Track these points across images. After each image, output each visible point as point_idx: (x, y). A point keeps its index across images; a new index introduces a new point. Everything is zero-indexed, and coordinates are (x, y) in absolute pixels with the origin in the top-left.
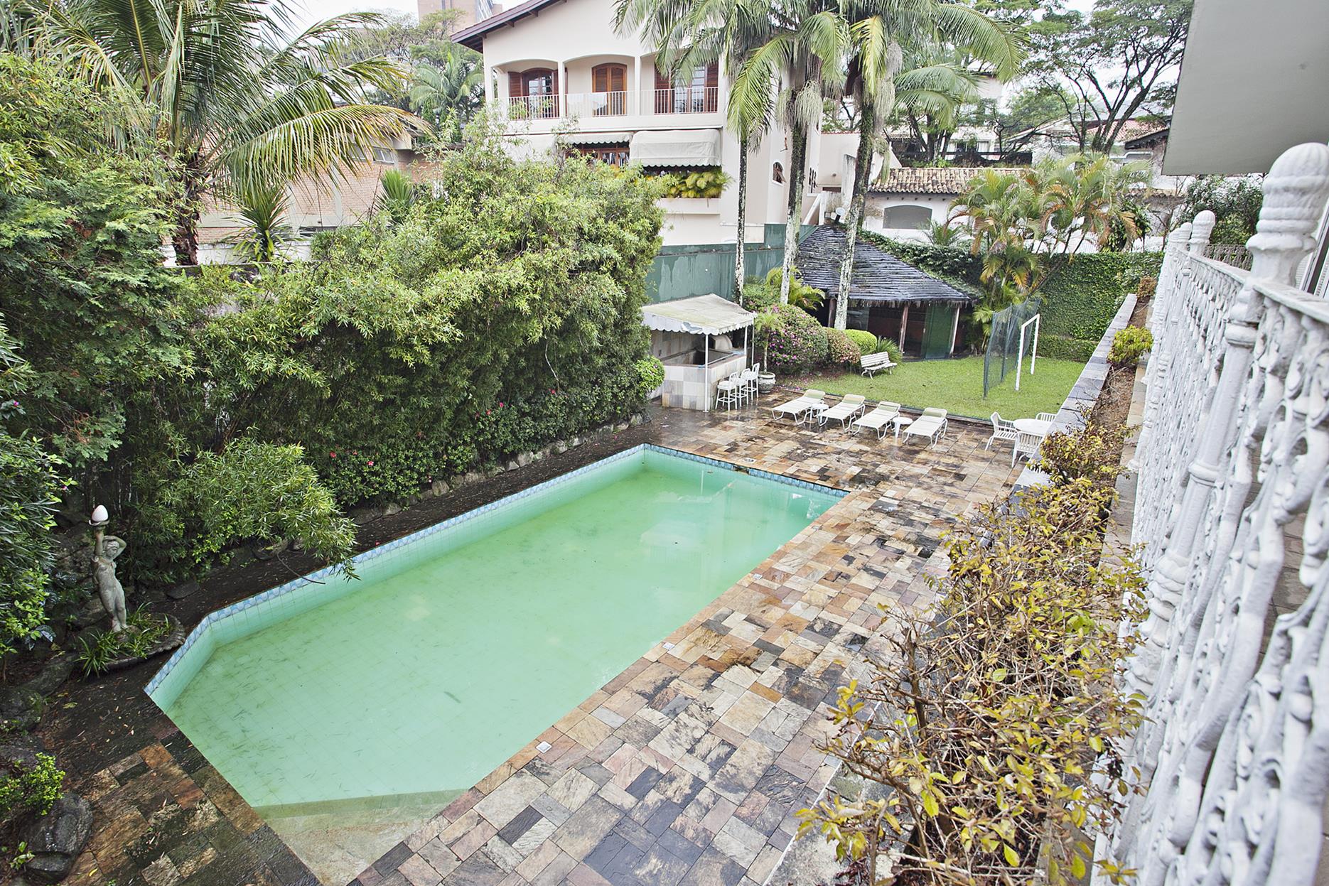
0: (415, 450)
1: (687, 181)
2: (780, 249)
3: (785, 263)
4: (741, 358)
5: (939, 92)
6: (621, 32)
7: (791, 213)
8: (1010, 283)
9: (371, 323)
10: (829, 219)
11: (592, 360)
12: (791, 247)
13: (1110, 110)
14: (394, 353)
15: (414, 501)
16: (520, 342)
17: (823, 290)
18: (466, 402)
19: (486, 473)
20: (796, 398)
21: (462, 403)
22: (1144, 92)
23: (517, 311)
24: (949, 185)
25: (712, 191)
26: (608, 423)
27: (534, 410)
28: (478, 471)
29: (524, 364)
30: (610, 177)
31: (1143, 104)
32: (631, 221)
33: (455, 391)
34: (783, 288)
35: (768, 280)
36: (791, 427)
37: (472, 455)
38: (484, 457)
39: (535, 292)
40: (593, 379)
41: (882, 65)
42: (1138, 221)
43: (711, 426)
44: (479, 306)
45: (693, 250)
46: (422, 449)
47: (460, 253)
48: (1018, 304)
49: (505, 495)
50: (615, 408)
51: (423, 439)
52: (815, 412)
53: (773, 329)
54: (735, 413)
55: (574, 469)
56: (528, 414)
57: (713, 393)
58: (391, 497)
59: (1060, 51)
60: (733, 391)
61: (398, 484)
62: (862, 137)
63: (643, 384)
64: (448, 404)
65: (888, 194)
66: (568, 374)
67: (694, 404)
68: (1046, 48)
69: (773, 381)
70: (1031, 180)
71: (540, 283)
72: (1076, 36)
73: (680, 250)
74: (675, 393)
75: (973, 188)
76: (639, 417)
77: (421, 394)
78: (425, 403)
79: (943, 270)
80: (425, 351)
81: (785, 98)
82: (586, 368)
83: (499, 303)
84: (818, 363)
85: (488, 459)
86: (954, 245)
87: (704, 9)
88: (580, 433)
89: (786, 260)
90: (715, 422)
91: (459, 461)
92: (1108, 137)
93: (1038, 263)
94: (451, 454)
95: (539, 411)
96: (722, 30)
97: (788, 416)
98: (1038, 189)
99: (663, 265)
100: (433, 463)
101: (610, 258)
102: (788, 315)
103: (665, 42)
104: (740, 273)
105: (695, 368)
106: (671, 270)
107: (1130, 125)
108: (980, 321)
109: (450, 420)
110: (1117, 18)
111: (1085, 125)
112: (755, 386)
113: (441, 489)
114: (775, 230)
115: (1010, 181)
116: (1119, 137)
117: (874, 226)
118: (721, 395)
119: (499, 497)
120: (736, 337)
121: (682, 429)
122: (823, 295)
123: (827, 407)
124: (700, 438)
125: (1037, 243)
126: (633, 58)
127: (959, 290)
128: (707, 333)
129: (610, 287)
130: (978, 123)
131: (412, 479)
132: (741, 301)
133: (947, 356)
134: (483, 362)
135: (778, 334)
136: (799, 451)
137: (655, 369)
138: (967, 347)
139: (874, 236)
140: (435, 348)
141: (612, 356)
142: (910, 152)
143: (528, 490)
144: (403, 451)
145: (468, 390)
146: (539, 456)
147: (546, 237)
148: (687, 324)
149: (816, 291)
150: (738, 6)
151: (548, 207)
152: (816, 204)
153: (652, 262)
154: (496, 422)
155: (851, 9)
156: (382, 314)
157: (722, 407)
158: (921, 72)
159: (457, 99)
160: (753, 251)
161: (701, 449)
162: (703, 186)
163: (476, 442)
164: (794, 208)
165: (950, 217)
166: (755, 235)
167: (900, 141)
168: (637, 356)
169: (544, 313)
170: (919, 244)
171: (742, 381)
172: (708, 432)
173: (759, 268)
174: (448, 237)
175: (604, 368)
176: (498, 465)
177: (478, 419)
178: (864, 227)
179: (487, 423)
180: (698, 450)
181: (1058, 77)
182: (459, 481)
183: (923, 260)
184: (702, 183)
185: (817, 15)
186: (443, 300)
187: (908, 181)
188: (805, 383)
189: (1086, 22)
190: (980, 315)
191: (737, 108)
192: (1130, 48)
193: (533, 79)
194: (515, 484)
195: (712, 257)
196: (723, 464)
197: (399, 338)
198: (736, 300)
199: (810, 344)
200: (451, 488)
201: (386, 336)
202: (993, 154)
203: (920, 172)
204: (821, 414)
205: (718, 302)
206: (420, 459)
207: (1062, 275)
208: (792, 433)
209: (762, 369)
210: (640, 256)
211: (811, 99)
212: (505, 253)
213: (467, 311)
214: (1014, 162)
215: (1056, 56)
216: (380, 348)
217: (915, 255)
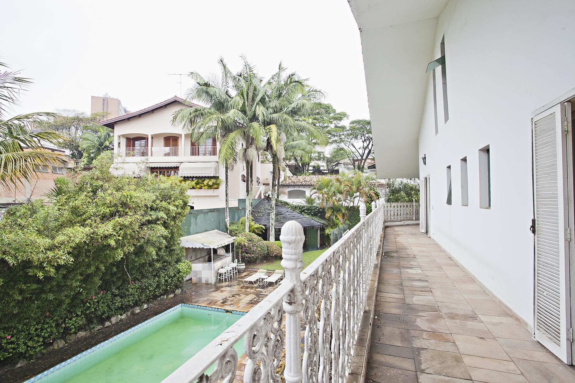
0: (43, 324)
1: (204, 182)
2: (244, 209)
3: (246, 215)
4: (229, 257)
5: (302, 150)
6: (174, 125)
7: (247, 195)
8: (336, 218)
9: (16, 257)
10: (265, 196)
11: (154, 265)
12: (249, 208)
13: (361, 156)
14: (31, 272)
15: (39, 355)
16: (111, 261)
17: (264, 225)
18: (79, 293)
19: (91, 331)
20: (255, 273)
21: (77, 294)
22: (370, 151)
23: (109, 245)
24: (311, 182)
25: (215, 186)
26: (163, 295)
27: (121, 293)
28: (86, 330)
29: (115, 270)
30: (165, 182)
31: (371, 154)
32: (173, 201)
33: (72, 289)
34: (246, 226)
35: (240, 222)
36: (252, 288)
37: (81, 322)
38: (90, 321)
39: (119, 236)
40: (155, 274)
41: (278, 140)
42: (376, 193)
43: (215, 291)
44: (88, 245)
45: (206, 211)
46: (48, 323)
47: (82, 218)
48: (341, 226)
49: (100, 342)
50: (167, 287)
51: (49, 317)
52: (263, 279)
53: (242, 244)
54: (227, 283)
55: (142, 322)
56: (118, 295)
57: (216, 275)
58: (22, 356)
59: (341, 137)
60: (225, 273)
61: (28, 346)
62: (274, 166)
63: (181, 274)
64: (66, 296)
65: (288, 186)
66: (141, 273)
67: (207, 281)
68: (337, 136)
69: (244, 267)
70: (338, 180)
71: (122, 232)
72: (346, 133)
73: (201, 211)
74: (198, 276)
75: (318, 184)
76: (180, 290)
77: (49, 292)
78: (51, 297)
79: (311, 214)
80: (51, 270)
81: (242, 152)
82: (151, 269)
83: (99, 242)
84: (264, 257)
85: (92, 322)
86: (315, 205)
87: (208, 119)
88: (148, 301)
89: (246, 214)
90: (217, 289)
91: (73, 327)
92: (362, 165)
93: (345, 210)
94: (67, 323)
95: (124, 293)
96: (216, 127)
97: (251, 283)
98: (341, 183)
99: (192, 218)
100: (55, 330)
101: (162, 218)
102: (249, 237)
103: (193, 130)
104: (228, 220)
105: (207, 264)
106: (196, 220)
107: (368, 161)
108: (328, 233)
109: (69, 304)
110: (357, 128)
111: (354, 161)
112: (236, 269)
113: (60, 344)
114: (242, 201)
115: (331, 181)
116: (365, 165)
117: (284, 198)
118: (220, 275)
119: (96, 344)
120: (227, 248)
121: (201, 294)
122: (264, 227)
123: (267, 276)
124: (209, 298)
125: (344, 203)
126: (182, 135)
127: (318, 222)
128: (212, 248)
129: (161, 230)
130: (319, 160)
131: (38, 342)
132: (229, 232)
133: (317, 249)
134: (89, 272)
135: (245, 246)
136: (255, 299)
137: (187, 267)
138: (325, 244)
139: (284, 202)
140: (58, 268)
141: (165, 262)
142: (296, 170)
143: (115, 337)
144: (34, 326)
145: (80, 287)
146: (124, 317)
147: (127, 210)
148: (203, 244)
149: (261, 226)
150: (221, 119)
151: (129, 197)
152: (260, 190)
153: (184, 218)
154: (98, 302)
155: (265, 122)
156: (24, 252)
157: (220, 281)
158: (295, 143)
159: (103, 147)
160: (233, 210)
161: (210, 303)
162: (211, 184)
163: (85, 314)
164: (248, 193)
165: (311, 194)
166: (234, 204)
167: (292, 166)
168: (178, 261)
169: (125, 246)
170: (302, 204)
171: (230, 268)
172: (214, 294)
173: (236, 217)
174: (75, 211)
175: (160, 268)
176: (98, 325)
177: (87, 301)
178: (280, 199)
179: (92, 303)
180: (207, 304)
181: (342, 145)
182: (73, 338)
183: (303, 211)
184: (211, 183)
185: (253, 123)
186: (66, 243)
187: (296, 181)
188: (259, 266)
189: (348, 129)
190: (327, 231)
191: (222, 155)
192: (363, 137)
193: (137, 141)
194: (107, 335)
195: (215, 214)
196: (220, 310)
197: (36, 264)
198: (226, 231)
199: (259, 249)
200: (66, 342)
201: (27, 264)
202: (326, 170)
203: (299, 177)
204: (265, 280)
205: (218, 233)
206: (46, 329)
207: (355, 214)
208: (252, 291)
209: (238, 261)
210: (178, 216)
211: (252, 152)
212: (104, 218)
213: (80, 247)
214: (333, 173)
215: (340, 139)
216: (23, 270)
217: (300, 209)
